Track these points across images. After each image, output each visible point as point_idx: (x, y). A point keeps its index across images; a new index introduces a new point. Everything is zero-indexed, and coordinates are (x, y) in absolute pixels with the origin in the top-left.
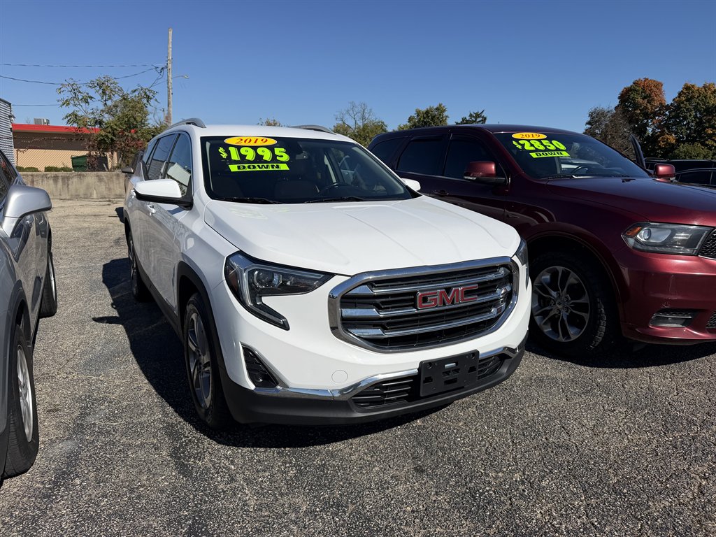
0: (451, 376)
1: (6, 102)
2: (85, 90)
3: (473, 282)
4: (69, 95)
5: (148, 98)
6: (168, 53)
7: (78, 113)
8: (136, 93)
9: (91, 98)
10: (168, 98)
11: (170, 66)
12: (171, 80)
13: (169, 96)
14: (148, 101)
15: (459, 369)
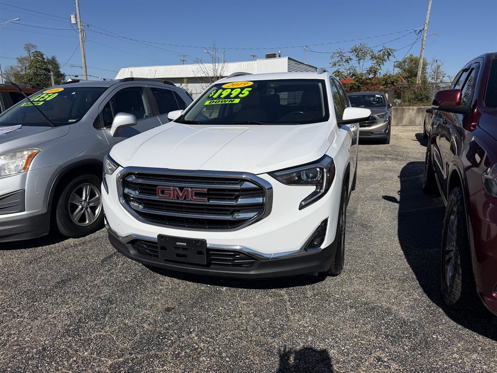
0: (181, 252)
1: (314, 67)
2: (347, 55)
3: (204, 187)
4: (336, 59)
5: (389, 55)
6: (426, 19)
7: (340, 70)
8: (382, 52)
9: (350, 59)
10: (421, 52)
11: (426, 28)
12: (425, 39)
13: (422, 50)
14: (388, 57)
15: (187, 249)
